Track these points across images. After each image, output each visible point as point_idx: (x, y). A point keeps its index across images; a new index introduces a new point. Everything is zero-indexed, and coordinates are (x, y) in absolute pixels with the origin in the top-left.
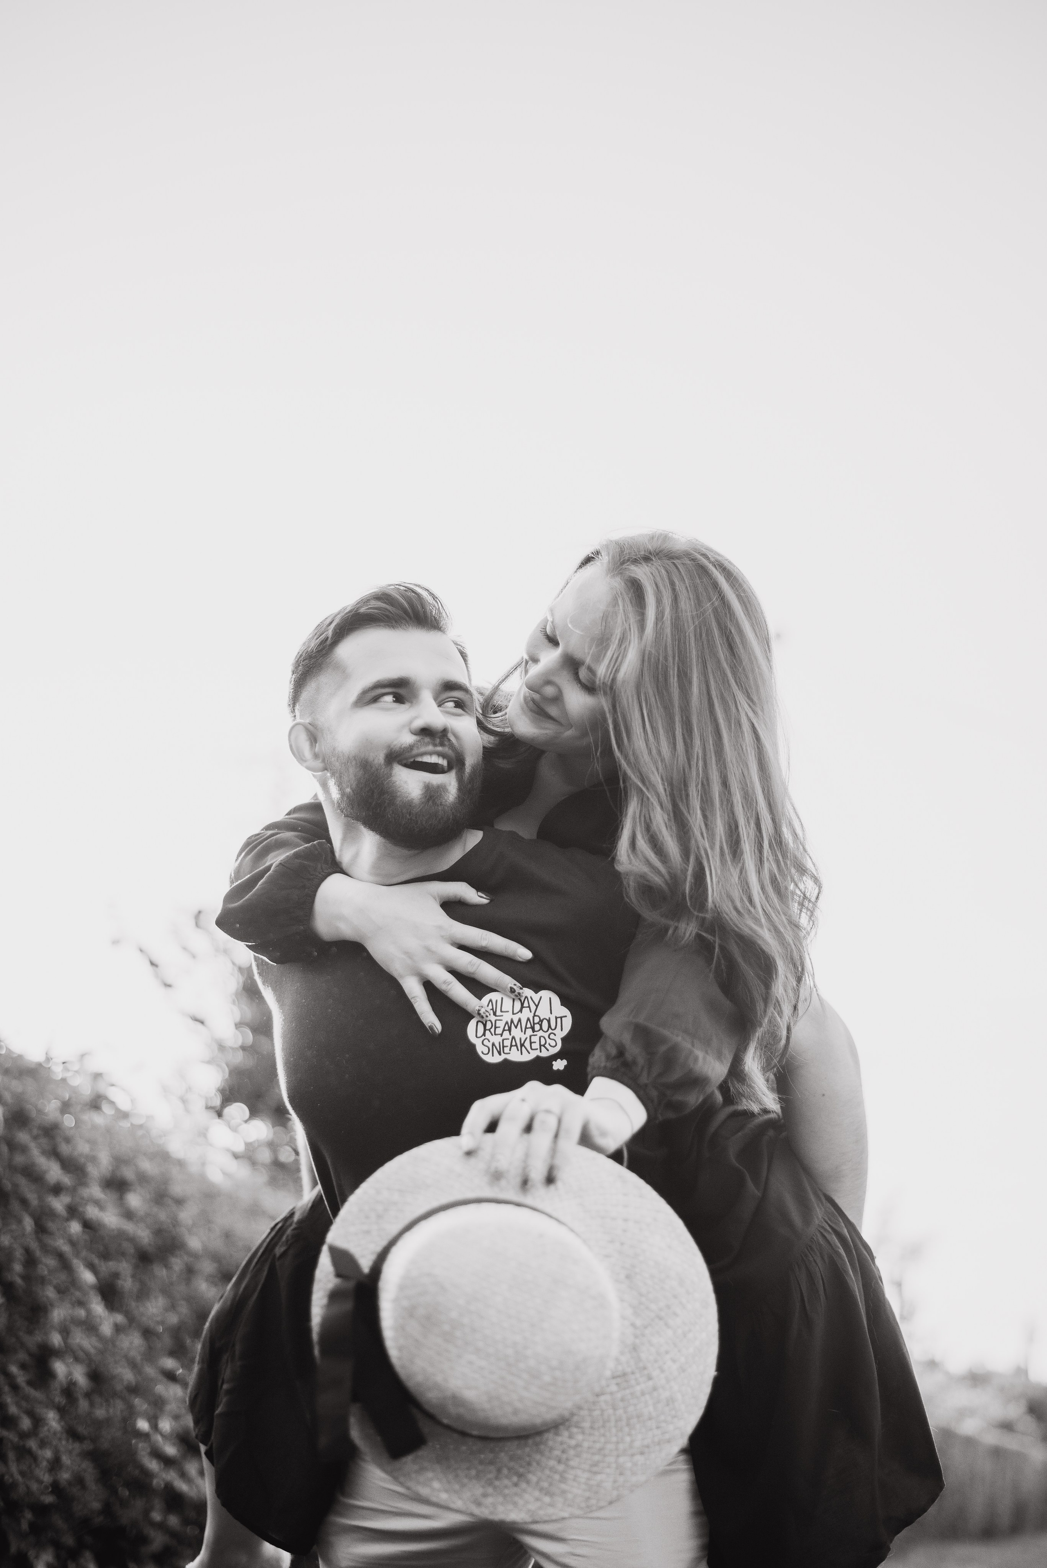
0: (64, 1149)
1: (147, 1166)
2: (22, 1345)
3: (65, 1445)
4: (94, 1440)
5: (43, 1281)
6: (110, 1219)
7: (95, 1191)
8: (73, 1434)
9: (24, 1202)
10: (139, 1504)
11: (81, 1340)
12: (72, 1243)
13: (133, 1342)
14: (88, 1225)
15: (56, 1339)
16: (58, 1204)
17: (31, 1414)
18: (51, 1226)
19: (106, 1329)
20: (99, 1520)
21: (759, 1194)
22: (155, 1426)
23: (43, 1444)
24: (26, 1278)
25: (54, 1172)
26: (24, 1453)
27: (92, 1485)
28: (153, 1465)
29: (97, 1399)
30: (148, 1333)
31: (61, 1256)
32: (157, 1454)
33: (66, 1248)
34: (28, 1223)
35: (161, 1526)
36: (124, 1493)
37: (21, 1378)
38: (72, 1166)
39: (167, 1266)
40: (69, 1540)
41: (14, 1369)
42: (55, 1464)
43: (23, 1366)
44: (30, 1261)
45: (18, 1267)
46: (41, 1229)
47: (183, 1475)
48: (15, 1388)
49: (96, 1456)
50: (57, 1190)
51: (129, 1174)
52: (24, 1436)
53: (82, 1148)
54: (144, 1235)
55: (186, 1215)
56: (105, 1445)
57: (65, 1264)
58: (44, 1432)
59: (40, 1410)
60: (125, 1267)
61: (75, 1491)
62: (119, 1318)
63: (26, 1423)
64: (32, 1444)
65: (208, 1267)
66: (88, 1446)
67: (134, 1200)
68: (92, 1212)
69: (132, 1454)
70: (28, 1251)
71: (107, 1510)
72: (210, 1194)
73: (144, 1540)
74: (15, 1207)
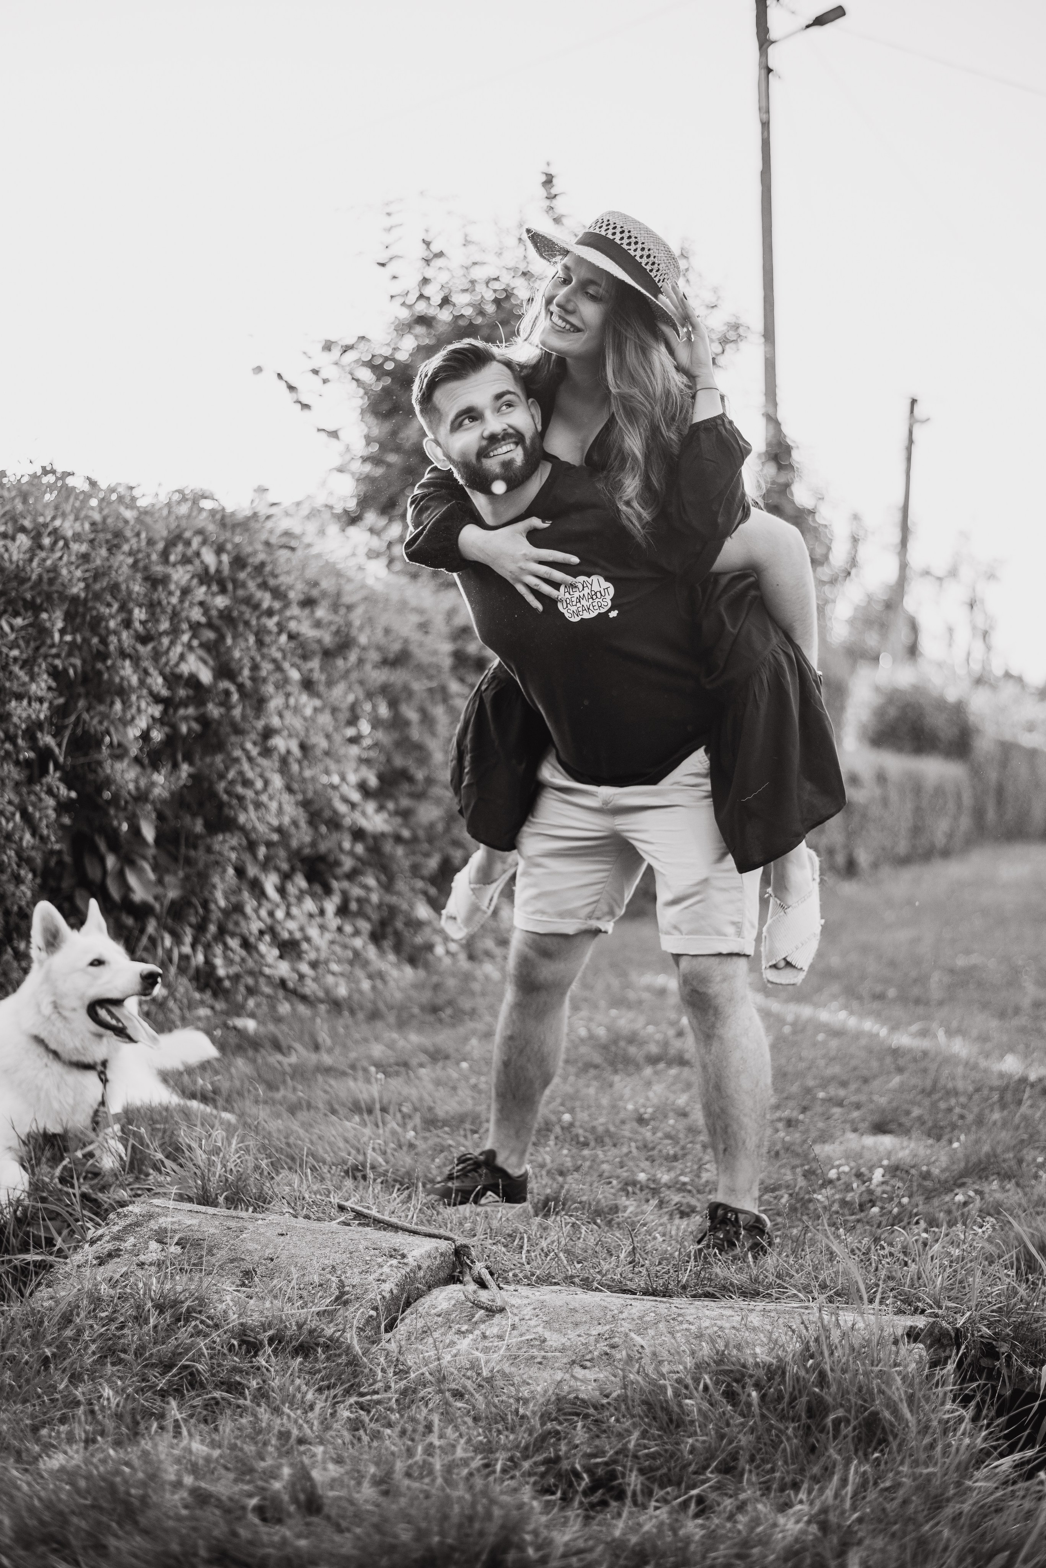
0: (272, 582)
1: (326, 584)
2: (254, 728)
3: (286, 797)
4: (304, 792)
5: (264, 680)
6: (306, 629)
7: (295, 610)
8: (289, 789)
9: (247, 624)
10: (335, 836)
11: (291, 719)
12: (283, 651)
13: (325, 719)
14: (291, 637)
15: (276, 722)
16: (271, 623)
17: (261, 776)
18: (267, 639)
19: (308, 712)
20: (307, 851)
21: (735, 631)
22: (343, 778)
23: (271, 798)
24: (253, 679)
25: (266, 600)
26: (258, 805)
27: (303, 824)
28: (342, 808)
29: (306, 763)
30: (334, 710)
31: (274, 661)
32: (345, 800)
33: (278, 655)
34: (252, 639)
35: (352, 853)
36: (323, 829)
37: (254, 751)
38: (278, 594)
39: (345, 659)
40: (285, 866)
41: (249, 746)
42: (280, 811)
43: (255, 744)
44: (255, 668)
45: (246, 672)
46: (260, 643)
47: (364, 814)
48: (250, 759)
49: (306, 804)
50: (270, 613)
51: (315, 593)
52: (257, 793)
53: (284, 580)
54: (328, 639)
55: (357, 617)
56: (310, 794)
57: (279, 668)
58: (270, 790)
59: (268, 774)
60: (315, 664)
61: (293, 830)
62: (318, 703)
63: (259, 784)
64: (264, 798)
65: (374, 656)
66: (300, 797)
67: (321, 613)
68: (293, 625)
69: (329, 801)
70: (253, 659)
71: (314, 844)
72: (370, 599)
73: (338, 863)
74: (241, 628)
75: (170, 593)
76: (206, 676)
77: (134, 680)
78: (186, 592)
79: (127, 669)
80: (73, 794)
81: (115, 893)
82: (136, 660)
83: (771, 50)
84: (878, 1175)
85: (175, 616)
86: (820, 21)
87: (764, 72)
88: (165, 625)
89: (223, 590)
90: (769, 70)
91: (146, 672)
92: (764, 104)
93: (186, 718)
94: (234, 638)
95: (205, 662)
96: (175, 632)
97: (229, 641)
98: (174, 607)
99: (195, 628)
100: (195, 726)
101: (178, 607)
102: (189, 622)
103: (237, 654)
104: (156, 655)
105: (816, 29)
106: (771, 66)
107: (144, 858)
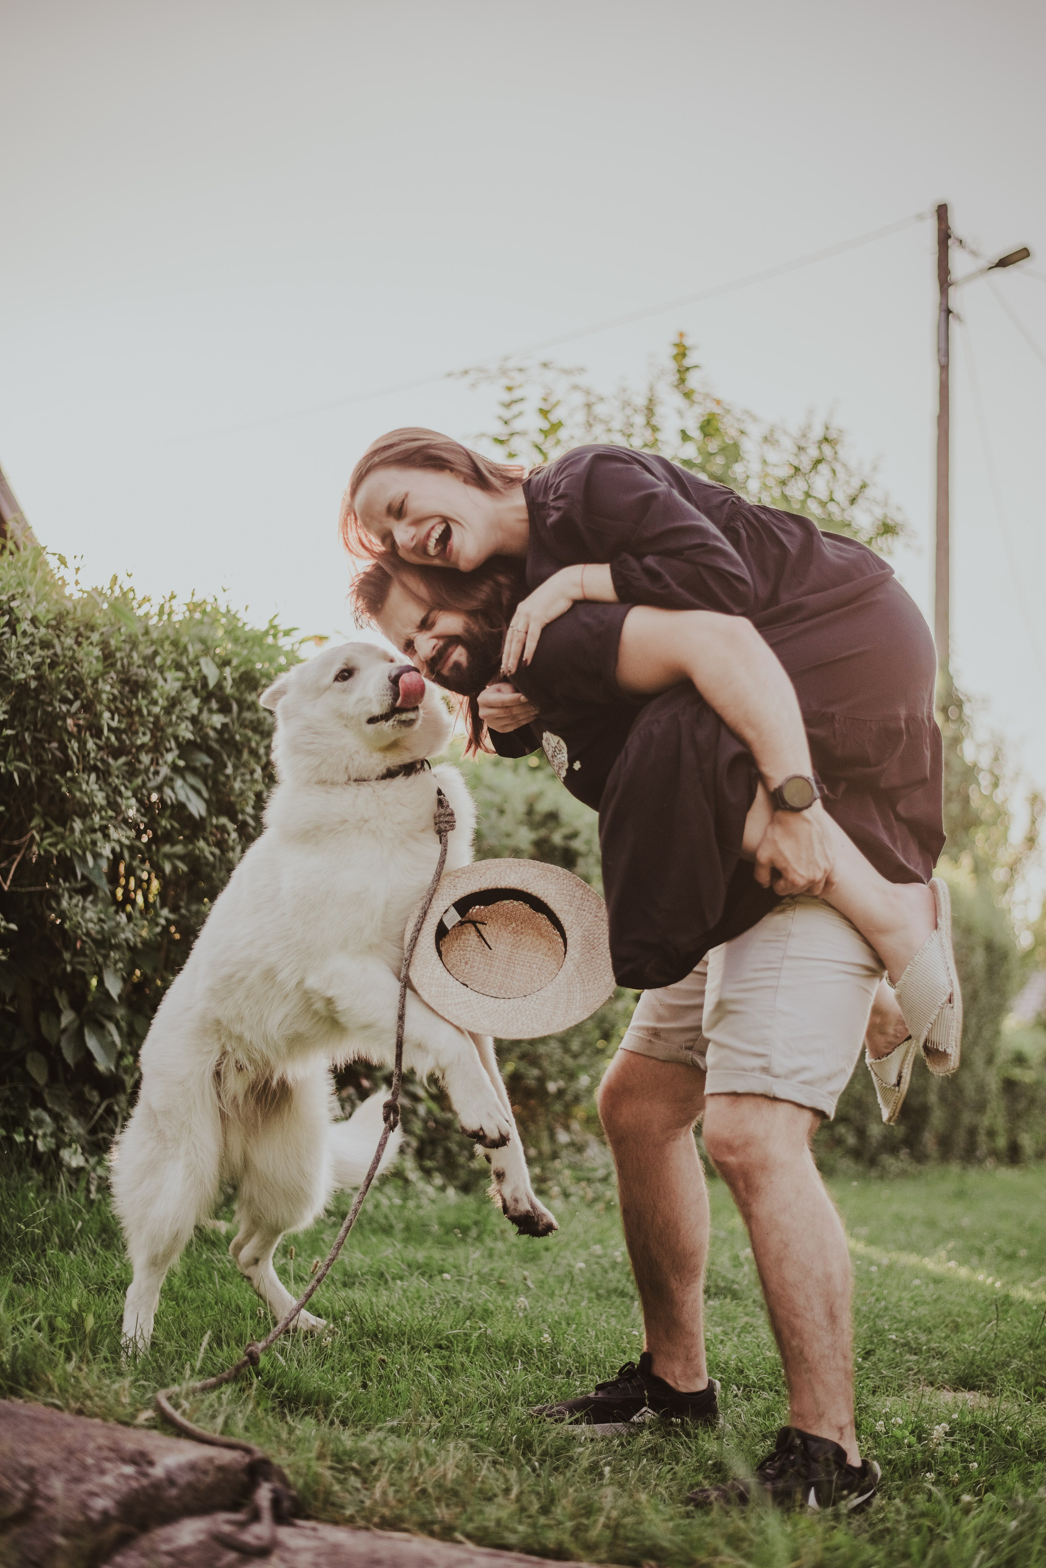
74: (245, 755)
75: (155, 702)
76: (197, 807)
77: (100, 799)
78: (173, 703)
79: (91, 784)
80: (13, 926)
81: (69, 1055)
82: (103, 775)
83: (951, 290)
84: (939, 1431)
85: (157, 728)
86: (1003, 263)
87: (943, 314)
88: (144, 739)
89: (225, 709)
90: (949, 312)
91: (117, 791)
92: (943, 345)
93: (169, 857)
94: (236, 768)
95: (198, 792)
96: (157, 749)
97: (229, 770)
98: (157, 717)
99: (186, 748)
100: (182, 867)
101: (163, 720)
102: (176, 738)
103: (237, 785)
104: (132, 772)
105: (999, 272)
106: (951, 306)
107: (110, 1018)
